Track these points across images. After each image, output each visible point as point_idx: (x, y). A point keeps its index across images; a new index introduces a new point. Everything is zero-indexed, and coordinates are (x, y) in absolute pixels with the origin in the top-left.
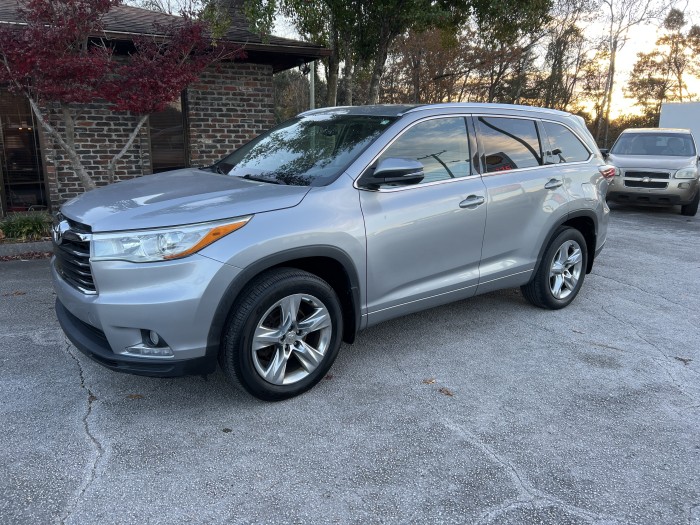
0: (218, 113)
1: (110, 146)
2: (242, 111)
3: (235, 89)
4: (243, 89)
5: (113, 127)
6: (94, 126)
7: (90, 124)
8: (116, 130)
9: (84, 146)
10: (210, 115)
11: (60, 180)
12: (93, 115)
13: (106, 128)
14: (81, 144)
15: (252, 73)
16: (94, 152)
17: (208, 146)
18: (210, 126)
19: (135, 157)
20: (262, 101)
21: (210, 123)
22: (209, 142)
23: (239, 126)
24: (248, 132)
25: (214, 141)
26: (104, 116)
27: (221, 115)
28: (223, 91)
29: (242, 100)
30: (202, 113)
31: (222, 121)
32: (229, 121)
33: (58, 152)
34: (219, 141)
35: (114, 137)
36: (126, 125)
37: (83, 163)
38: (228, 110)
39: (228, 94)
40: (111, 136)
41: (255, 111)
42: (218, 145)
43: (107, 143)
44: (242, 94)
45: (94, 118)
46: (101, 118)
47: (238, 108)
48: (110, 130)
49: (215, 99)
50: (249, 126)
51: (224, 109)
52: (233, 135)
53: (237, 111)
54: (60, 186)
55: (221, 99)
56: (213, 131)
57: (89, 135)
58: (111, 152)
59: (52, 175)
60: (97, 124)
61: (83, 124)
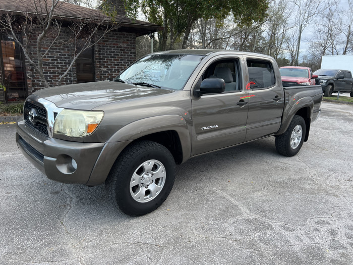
0: (109, 56)
1: (58, 71)
2: (121, 55)
3: (118, 45)
4: (121, 45)
5: (59, 62)
6: (50, 61)
7: (48, 60)
8: (61, 63)
9: (45, 70)
10: (106, 57)
11: (33, 86)
12: (50, 55)
13: (56, 62)
15: (126, 37)
16: (50, 73)
17: (104, 72)
18: (105, 62)
19: (70, 76)
20: (130, 50)
21: (105, 60)
22: (105, 70)
23: (119, 63)
24: (123, 65)
25: (107, 69)
26: (55, 56)
27: (111, 57)
28: (112, 45)
29: (121, 50)
30: (102, 56)
31: (111, 60)
32: (114, 60)
33: (33, 73)
34: (109, 70)
35: (60, 67)
36: (65, 61)
37: (45, 78)
38: (114, 55)
39: (114, 47)
40: (58, 66)
41: (127, 55)
42: (109, 71)
43: (56, 69)
44: (121, 47)
45: (50, 57)
46: (54, 57)
47: (119, 54)
48: (57, 63)
49: (108, 49)
50: (124, 63)
51: (112, 54)
52: (116, 67)
53: (118, 55)
54: (33, 89)
55: (111, 49)
56: (107, 64)
57: (47, 65)
58: (58, 73)
59: (29, 84)
60: (52, 60)
61: (45, 60)
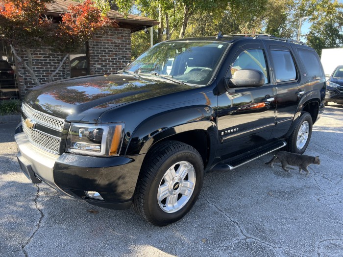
0: (103, 52)
1: (50, 68)
2: (115, 51)
3: (112, 40)
4: (116, 40)
5: (52, 59)
6: (42, 58)
7: (40, 57)
8: (53, 60)
9: (37, 68)
10: (100, 53)
11: (25, 84)
12: (42, 52)
13: (48, 59)
14: (36, 67)
15: (120, 33)
16: (42, 71)
17: (98, 69)
18: (100, 59)
19: (63, 74)
20: (125, 46)
21: (100, 57)
22: (99, 66)
23: (114, 59)
24: (118, 62)
25: (101, 66)
26: (47, 53)
27: (105, 53)
28: (106, 41)
29: (115, 46)
30: (96, 52)
31: (106, 56)
32: (109, 56)
33: (25, 71)
34: (104, 66)
35: (52, 64)
36: (58, 58)
37: (37, 76)
38: (109, 51)
39: (108, 43)
40: (51, 63)
41: (122, 51)
42: (104, 68)
43: (49, 67)
44: (115, 43)
45: (42, 54)
46: (46, 54)
48: (50, 60)
49: (102, 45)
50: (119, 59)
51: (107, 50)
52: (111, 63)
53: (113, 51)
54: (25, 88)
55: (105, 45)
56: (101, 61)
57: (40, 63)
58: (51, 71)
59: (22, 82)
60: (44, 57)
61: (37, 57)
